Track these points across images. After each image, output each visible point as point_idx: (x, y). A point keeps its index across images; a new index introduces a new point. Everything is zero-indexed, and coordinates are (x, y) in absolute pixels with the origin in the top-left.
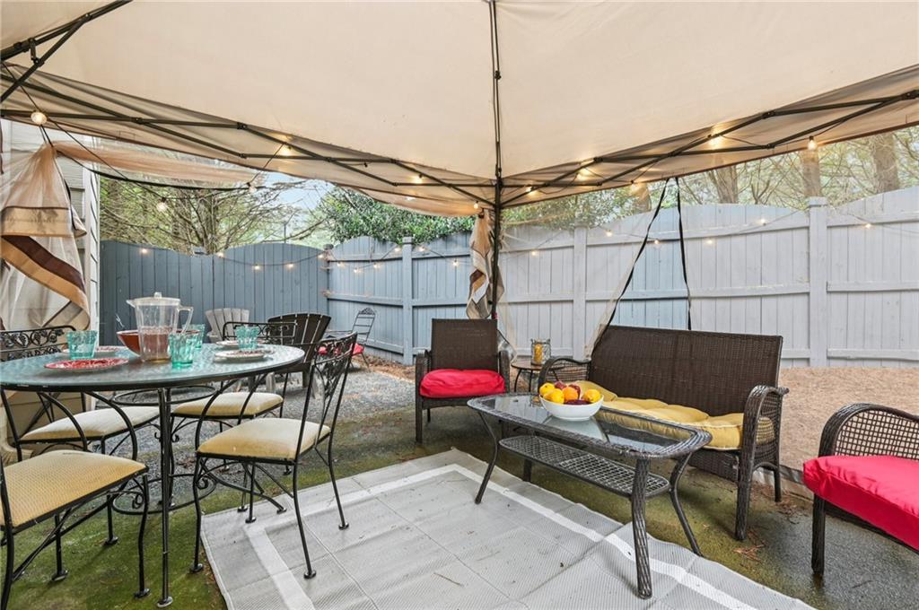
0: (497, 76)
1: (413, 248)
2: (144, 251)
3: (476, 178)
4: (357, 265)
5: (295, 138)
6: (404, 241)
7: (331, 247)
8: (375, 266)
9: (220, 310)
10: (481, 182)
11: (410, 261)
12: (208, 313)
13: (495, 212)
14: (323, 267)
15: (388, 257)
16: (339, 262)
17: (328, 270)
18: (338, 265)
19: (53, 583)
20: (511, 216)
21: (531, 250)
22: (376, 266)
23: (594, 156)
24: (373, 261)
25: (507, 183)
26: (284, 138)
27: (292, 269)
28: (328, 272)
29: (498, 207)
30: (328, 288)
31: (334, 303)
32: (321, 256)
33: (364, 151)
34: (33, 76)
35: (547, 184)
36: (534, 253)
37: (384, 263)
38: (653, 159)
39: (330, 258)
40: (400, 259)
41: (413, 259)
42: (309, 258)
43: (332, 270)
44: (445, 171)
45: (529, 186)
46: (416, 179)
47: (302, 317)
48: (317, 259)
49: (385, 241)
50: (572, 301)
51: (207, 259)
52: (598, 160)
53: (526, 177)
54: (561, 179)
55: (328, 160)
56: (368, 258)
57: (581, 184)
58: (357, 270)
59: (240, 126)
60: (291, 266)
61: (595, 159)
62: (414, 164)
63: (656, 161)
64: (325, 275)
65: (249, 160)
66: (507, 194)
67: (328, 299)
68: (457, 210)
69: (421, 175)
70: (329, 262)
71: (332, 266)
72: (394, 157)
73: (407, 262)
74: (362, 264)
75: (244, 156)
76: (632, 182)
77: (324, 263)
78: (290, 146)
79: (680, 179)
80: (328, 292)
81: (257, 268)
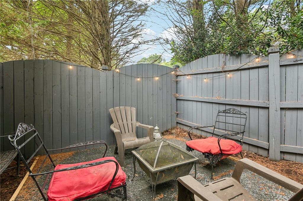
1: (281, 57)
2: (71, 67)
4: (205, 75)
8: (228, 75)
9: (118, 107)
11: (278, 68)
12: (111, 110)
14: (174, 79)
15: (245, 67)
16: (188, 75)
17: (177, 81)
18: (187, 77)
24: (224, 72)
27: (158, 80)
28: (177, 82)
30: (177, 92)
31: (182, 102)
32: (173, 73)
37: (239, 72)
39: (178, 73)
41: (281, 66)
43: (180, 81)
51: (110, 73)
56: (221, 70)
58: (206, 80)
60: (157, 78)
64: (175, 85)
67: (177, 100)
70: (177, 76)
71: (180, 79)
77: (175, 77)
80: (177, 95)
81: (139, 79)
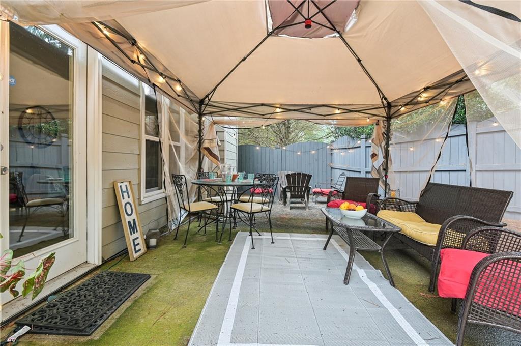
0: (359, 60)
1: (366, 141)
2: (258, 148)
3: (373, 105)
4: (342, 150)
5: (281, 105)
6: (361, 138)
7: (333, 141)
8: (349, 151)
10: (377, 107)
11: (365, 147)
13: (387, 120)
14: (329, 152)
15: (354, 146)
16: (336, 149)
18: (335, 151)
19: (204, 235)
20: (396, 123)
21: (435, 139)
22: (351, 151)
23: (423, 87)
24: (349, 148)
25: (393, 104)
26: (277, 106)
29: (389, 118)
30: (331, 162)
31: (334, 169)
32: (328, 147)
33: (309, 104)
34: (210, 102)
35: (407, 105)
36: (437, 140)
37: (354, 149)
38: (449, 86)
39: (333, 147)
40: (360, 147)
41: (366, 147)
42: (322, 148)
43: (333, 153)
44: (352, 105)
45: (401, 105)
46: (337, 111)
47: (299, 174)
48: (326, 148)
49: (353, 138)
50: (465, 171)
51: (279, 150)
52: (426, 89)
53: (399, 101)
54: (412, 101)
55: (294, 110)
56: (347, 147)
57: (421, 103)
58: (343, 153)
59: (262, 105)
60: (313, 152)
61: (424, 88)
62: (335, 105)
63: (451, 86)
64: (330, 156)
65: (265, 116)
66: (393, 110)
67: (332, 168)
68: (360, 123)
69: (339, 109)
70: (332, 149)
71: (333, 151)
72: (324, 104)
73: (363, 148)
74: (345, 150)
75: (263, 115)
76: (441, 100)
77: (330, 150)
78: (280, 108)
79: (464, 95)
80: (331, 164)
81: (299, 153)
